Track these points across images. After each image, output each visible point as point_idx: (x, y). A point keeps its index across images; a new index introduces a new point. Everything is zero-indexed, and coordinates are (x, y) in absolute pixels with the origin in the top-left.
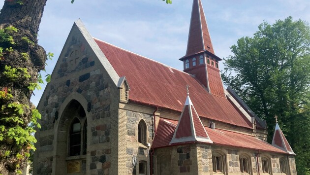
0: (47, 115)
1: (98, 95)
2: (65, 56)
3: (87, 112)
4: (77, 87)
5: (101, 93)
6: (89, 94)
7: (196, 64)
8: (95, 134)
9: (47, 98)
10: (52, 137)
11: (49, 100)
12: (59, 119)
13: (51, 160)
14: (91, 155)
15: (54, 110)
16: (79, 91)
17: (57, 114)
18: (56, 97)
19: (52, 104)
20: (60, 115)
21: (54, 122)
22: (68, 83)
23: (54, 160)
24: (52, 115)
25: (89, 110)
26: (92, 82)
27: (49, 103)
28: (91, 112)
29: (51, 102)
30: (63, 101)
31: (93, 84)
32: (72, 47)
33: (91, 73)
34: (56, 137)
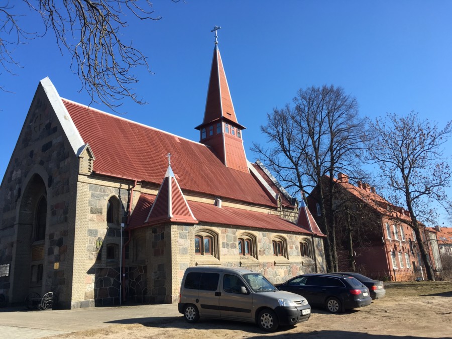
0: (10, 193)
1: (58, 167)
2: (30, 122)
3: (47, 188)
4: (39, 158)
5: (62, 165)
6: (50, 167)
7: (214, 133)
8: (54, 213)
9: (12, 173)
10: (14, 219)
11: (13, 175)
12: (21, 197)
13: (12, 246)
14: (50, 239)
15: (17, 187)
16: (42, 163)
17: (20, 190)
18: (19, 172)
19: (15, 180)
20: (22, 193)
21: (16, 201)
22: (32, 154)
23: (15, 245)
24: (15, 192)
25: (49, 186)
26: (53, 152)
27: (12, 179)
28: (51, 188)
29: (14, 178)
30: (26, 176)
31: (55, 154)
32: (37, 111)
33: (53, 140)
34: (17, 219)
